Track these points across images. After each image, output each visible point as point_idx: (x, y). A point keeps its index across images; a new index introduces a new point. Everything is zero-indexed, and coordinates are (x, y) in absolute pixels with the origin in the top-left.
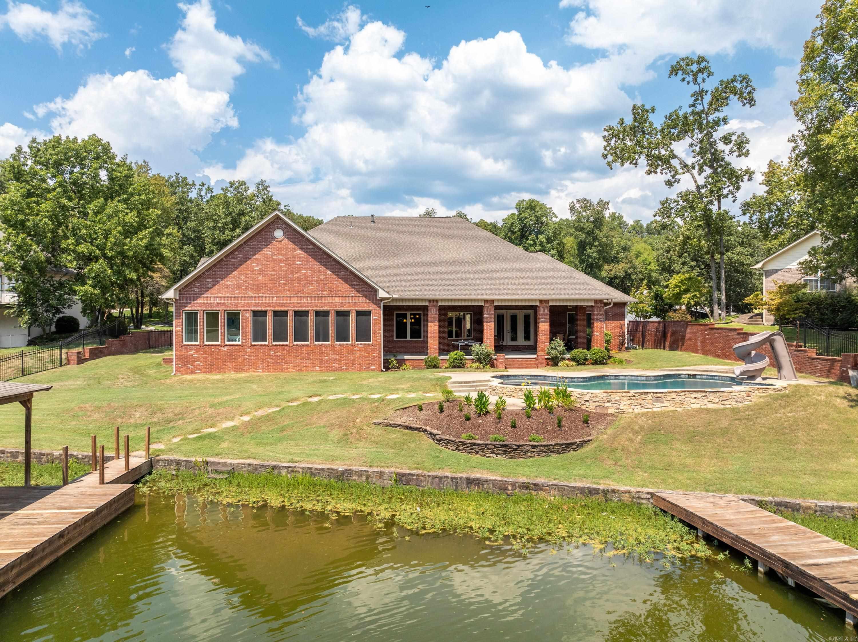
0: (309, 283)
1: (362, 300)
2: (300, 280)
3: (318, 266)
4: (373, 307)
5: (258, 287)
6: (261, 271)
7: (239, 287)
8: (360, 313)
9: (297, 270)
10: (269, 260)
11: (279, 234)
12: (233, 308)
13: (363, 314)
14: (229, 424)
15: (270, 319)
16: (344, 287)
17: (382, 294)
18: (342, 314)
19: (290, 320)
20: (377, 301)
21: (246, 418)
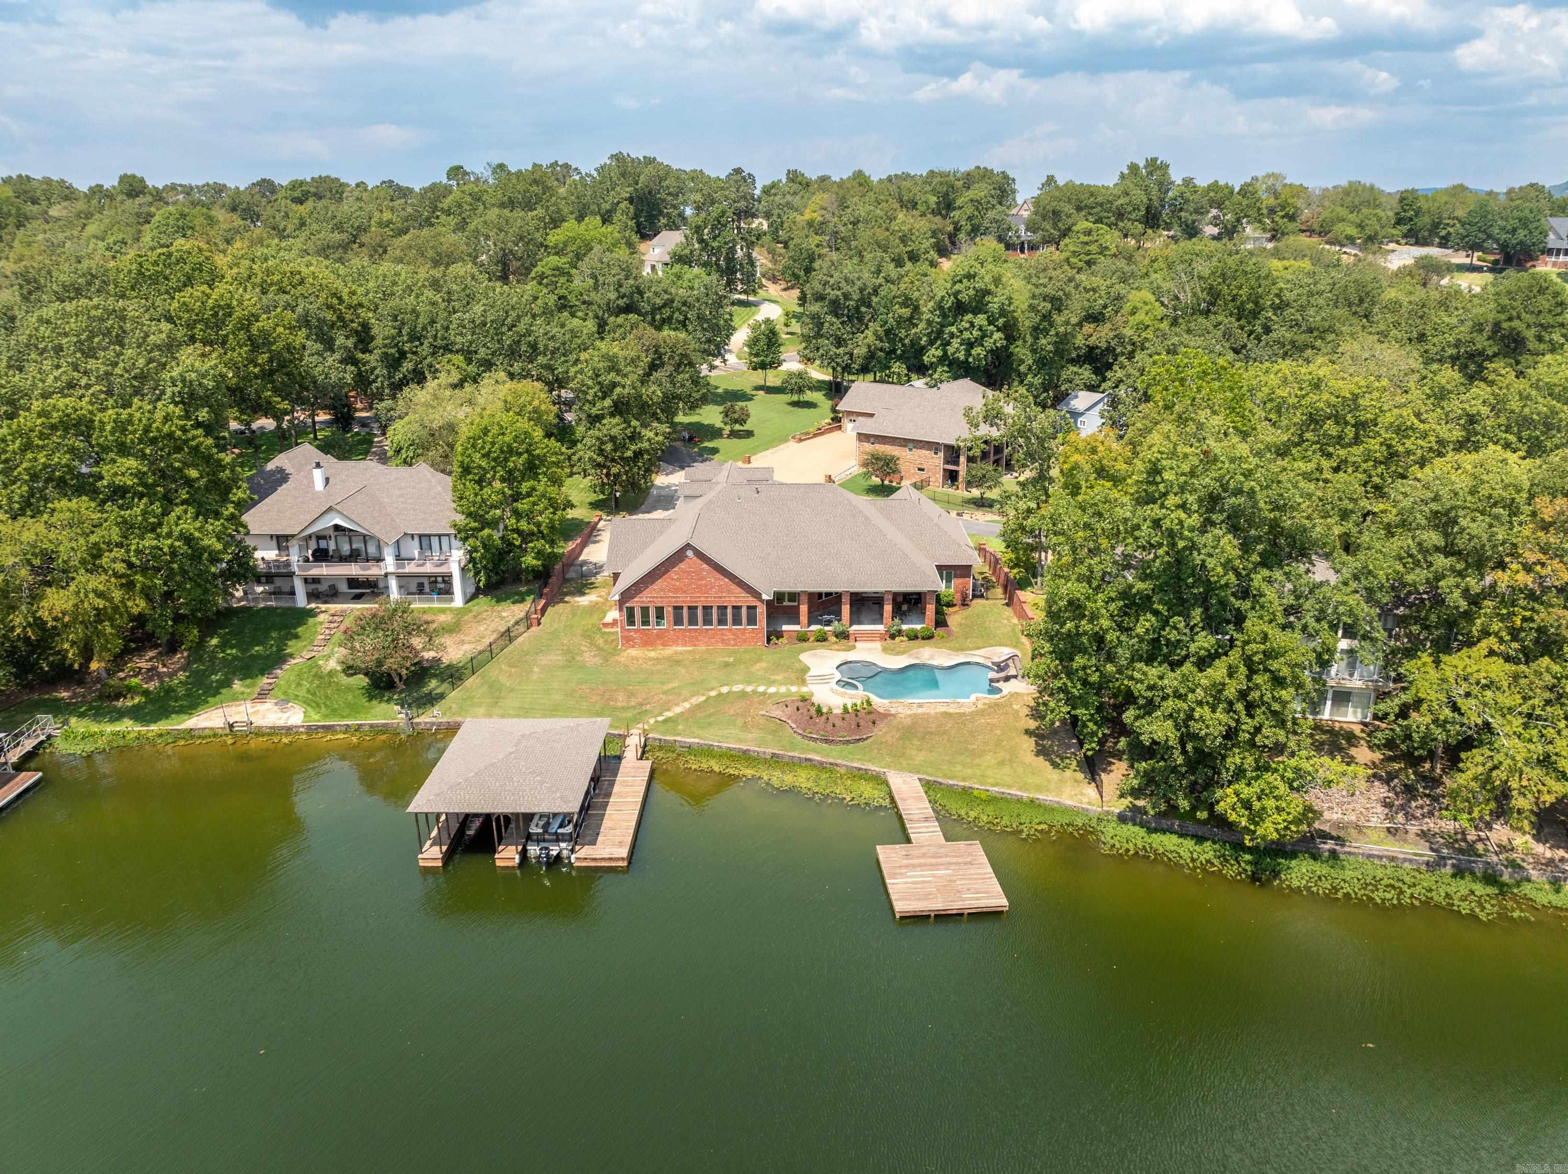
0: (713, 587)
1: (751, 599)
2: (706, 585)
3: (719, 576)
4: (758, 604)
5: (676, 590)
6: (678, 580)
7: (662, 590)
8: (749, 607)
9: (702, 579)
10: (684, 571)
11: (690, 553)
12: (660, 605)
13: (751, 609)
14: (678, 710)
15: (685, 611)
16: (739, 590)
17: (765, 597)
18: (737, 609)
19: (700, 612)
20: (762, 601)
21: (687, 705)
